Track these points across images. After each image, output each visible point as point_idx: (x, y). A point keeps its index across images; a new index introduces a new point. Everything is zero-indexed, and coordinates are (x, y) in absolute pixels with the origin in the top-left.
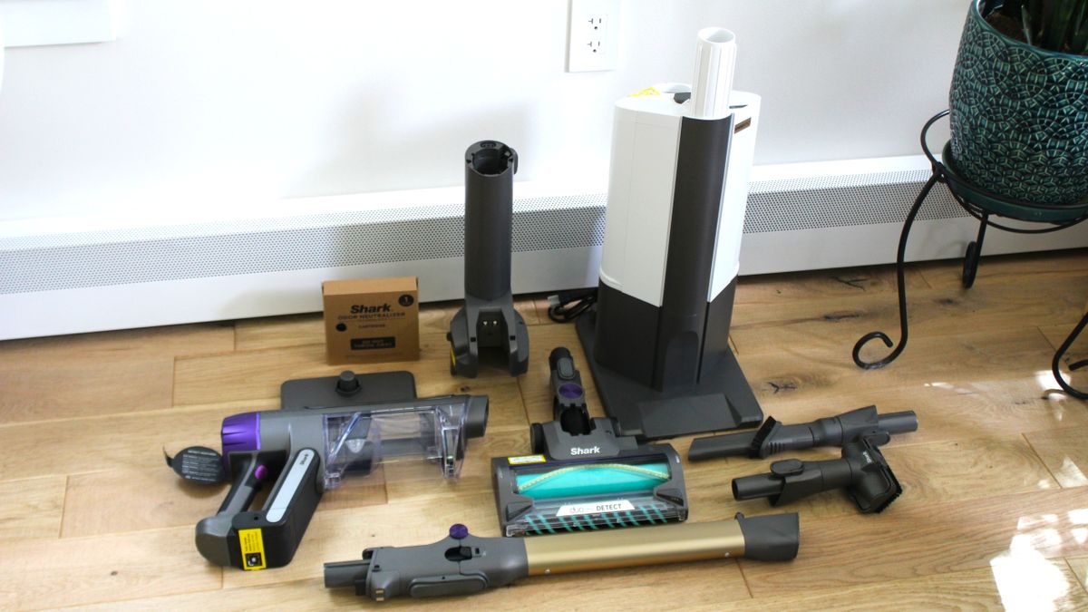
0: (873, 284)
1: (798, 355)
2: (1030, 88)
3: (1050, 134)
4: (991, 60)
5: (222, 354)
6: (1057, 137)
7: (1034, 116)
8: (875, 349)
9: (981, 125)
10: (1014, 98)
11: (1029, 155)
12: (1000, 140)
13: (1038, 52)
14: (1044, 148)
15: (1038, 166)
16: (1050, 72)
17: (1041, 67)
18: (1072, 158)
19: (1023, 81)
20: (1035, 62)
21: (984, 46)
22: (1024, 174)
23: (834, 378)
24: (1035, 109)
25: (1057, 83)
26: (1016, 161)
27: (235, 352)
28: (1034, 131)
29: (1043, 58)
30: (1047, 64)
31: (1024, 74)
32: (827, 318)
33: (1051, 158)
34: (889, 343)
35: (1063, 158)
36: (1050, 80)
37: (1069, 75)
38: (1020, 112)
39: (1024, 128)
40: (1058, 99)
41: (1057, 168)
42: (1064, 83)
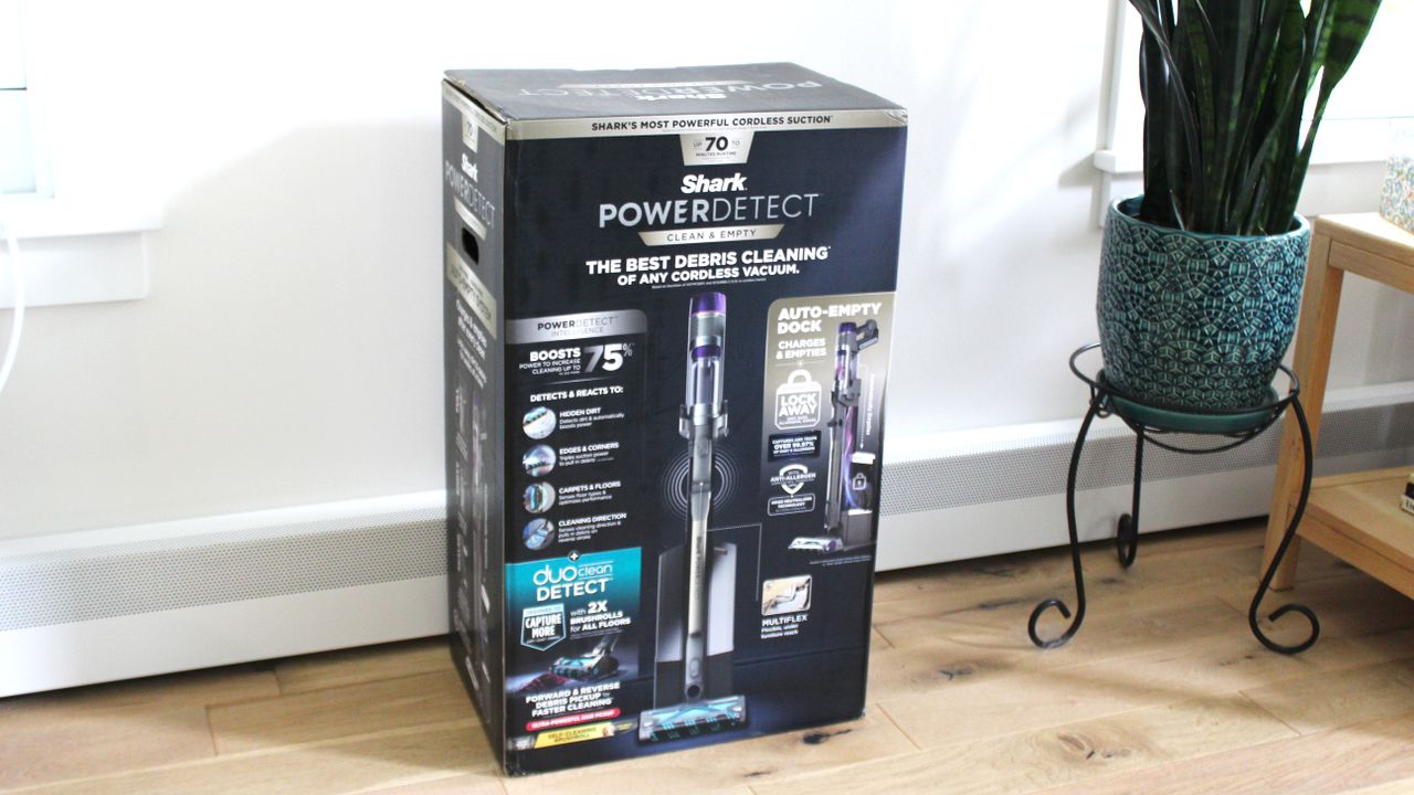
1: (961, 643)
2: (1192, 277)
3: (1220, 326)
4: (1146, 254)
6: (1227, 330)
7: (1200, 307)
9: (1145, 330)
10: (1177, 290)
11: (1200, 354)
12: (1165, 342)
13: (1193, 238)
14: (1215, 342)
15: (1210, 366)
16: (1210, 257)
17: (1201, 252)
18: (1245, 353)
19: (1184, 270)
20: (1193, 248)
21: (1135, 242)
22: (1197, 378)
24: (1201, 299)
25: (1220, 268)
26: (1187, 364)
28: (1202, 325)
29: (1201, 242)
30: (1206, 248)
31: (1184, 262)
33: (1223, 355)
34: (1066, 614)
35: (1236, 352)
36: (1213, 265)
37: (1231, 257)
38: (1185, 306)
39: (1192, 324)
40: (1223, 286)
41: (1231, 367)
42: (1227, 266)
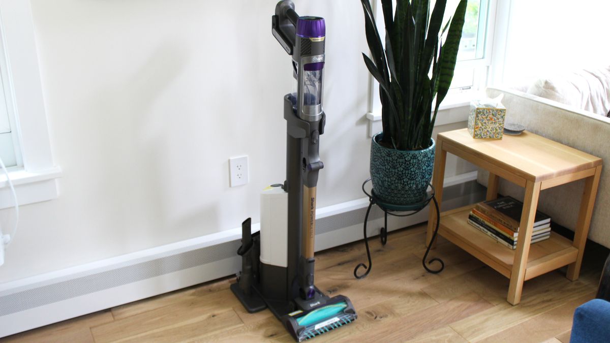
0: (351, 250)
1: (333, 279)
2: (399, 164)
3: (409, 179)
4: (384, 157)
5: (109, 322)
6: (411, 180)
7: (402, 173)
8: (361, 271)
9: (385, 180)
10: (395, 168)
11: (403, 187)
12: (392, 184)
13: (399, 152)
14: (408, 184)
15: (406, 191)
16: (405, 158)
17: (401, 156)
18: (417, 186)
19: (397, 162)
20: (399, 155)
21: (381, 153)
22: (403, 194)
23: (349, 284)
24: (403, 171)
25: (408, 161)
26: (399, 190)
27: (115, 320)
28: (403, 179)
29: (402, 153)
30: (403, 155)
31: (397, 160)
32: (339, 264)
33: (410, 187)
34: (366, 267)
35: (414, 186)
36: (406, 160)
37: (411, 158)
38: (398, 173)
39: (400, 178)
40: (409, 166)
41: (413, 191)
42: (410, 160)
